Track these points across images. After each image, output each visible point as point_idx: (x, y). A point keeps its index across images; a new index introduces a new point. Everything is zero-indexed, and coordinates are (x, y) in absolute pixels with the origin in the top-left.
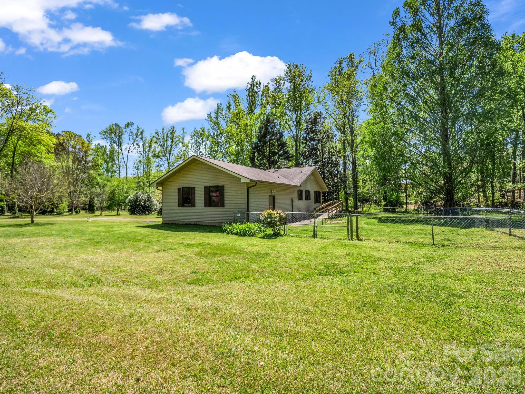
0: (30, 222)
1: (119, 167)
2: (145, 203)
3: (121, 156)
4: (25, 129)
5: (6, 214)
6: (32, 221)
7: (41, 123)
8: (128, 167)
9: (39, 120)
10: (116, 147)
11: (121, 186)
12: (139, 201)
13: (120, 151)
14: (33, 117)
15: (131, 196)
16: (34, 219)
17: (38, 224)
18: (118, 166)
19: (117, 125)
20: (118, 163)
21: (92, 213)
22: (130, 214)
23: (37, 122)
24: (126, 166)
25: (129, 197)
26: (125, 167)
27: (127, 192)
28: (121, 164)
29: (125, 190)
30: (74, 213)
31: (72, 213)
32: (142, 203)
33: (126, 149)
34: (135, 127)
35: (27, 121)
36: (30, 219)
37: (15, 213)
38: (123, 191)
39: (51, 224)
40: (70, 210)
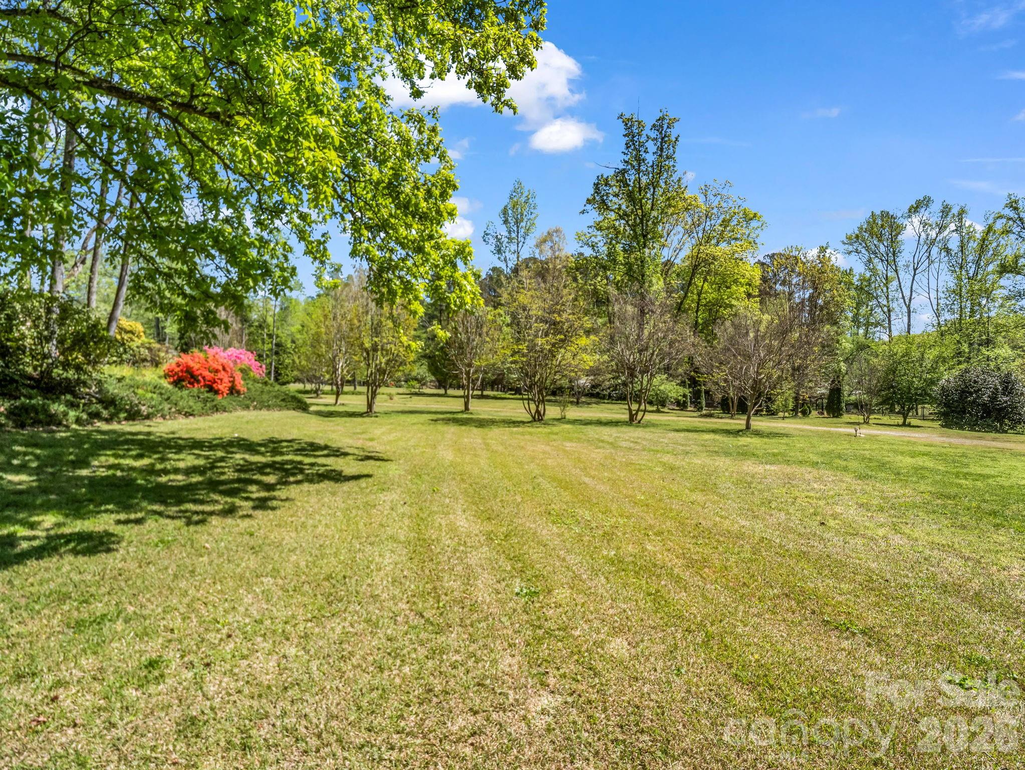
0: (744, 427)
1: (889, 311)
2: (994, 398)
3: (894, 285)
4: (714, 258)
5: (689, 409)
6: (748, 426)
7: (738, 243)
8: (912, 310)
9: (736, 239)
10: (880, 267)
11: (916, 354)
12: (976, 392)
13: (891, 274)
14: (727, 235)
15: (948, 377)
16: (752, 423)
17: (758, 434)
18: (885, 309)
19: (885, 215)
20: (885, 302)
21: (837, 417)
22: (942, 426)
23: (733, 242)
24: (908, 307)
25: (942, 382)
26: (905, 309)
27: (933, 369)
28: (894, 305)
29: (928, 363)
30: (799, 414)
31: (796, 414)
32: (985, 398)
33: (908, 266)
34: (936, 207)
35: (717, 244)
36: (744, 422)
37: (702, 408)
38: (921, 365)
39: (787, 435)
40: (795, 410)
